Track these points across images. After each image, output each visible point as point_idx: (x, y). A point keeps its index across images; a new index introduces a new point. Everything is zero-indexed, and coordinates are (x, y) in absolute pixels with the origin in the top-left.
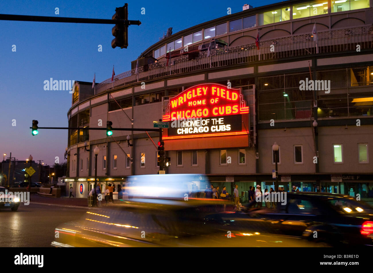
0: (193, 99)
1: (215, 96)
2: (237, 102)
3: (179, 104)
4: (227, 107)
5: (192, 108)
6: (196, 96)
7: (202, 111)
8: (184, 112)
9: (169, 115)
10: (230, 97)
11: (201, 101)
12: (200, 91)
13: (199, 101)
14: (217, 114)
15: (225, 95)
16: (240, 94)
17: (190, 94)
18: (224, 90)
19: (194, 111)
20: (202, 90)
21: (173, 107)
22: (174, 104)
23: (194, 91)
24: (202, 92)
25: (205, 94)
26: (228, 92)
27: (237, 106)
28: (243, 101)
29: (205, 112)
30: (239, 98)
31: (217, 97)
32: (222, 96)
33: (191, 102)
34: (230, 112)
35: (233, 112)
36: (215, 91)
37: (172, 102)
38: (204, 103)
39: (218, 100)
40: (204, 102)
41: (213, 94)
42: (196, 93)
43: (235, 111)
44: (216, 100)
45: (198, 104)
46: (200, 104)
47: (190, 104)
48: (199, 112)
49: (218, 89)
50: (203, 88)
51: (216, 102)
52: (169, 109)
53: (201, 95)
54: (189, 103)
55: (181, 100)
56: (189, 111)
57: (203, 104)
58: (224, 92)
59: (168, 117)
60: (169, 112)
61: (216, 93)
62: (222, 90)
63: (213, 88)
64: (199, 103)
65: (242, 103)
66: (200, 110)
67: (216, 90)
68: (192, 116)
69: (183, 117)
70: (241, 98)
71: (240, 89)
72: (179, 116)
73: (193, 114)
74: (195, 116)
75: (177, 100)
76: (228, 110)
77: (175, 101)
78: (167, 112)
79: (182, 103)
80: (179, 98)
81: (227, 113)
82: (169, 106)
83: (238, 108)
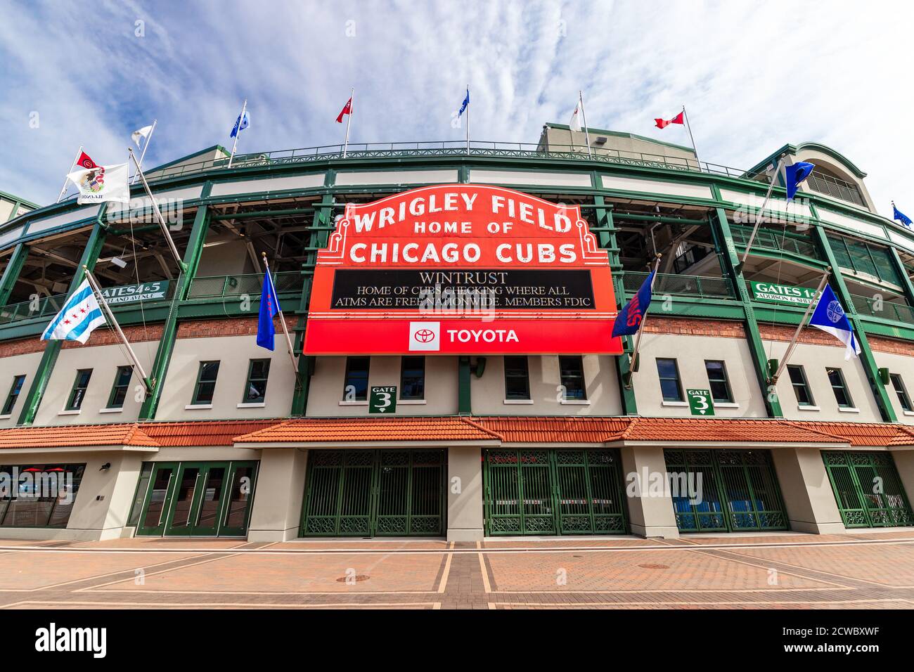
0: (428, 217)
1: (502, 217)
2: (572, 236)
3: (382, 225)
4: (541, 247)
5: (424, 239)
6: (440, 209)
7: (460, 250)
8: (396, 247)
9: (340, 249)
10: (550, 221)
11: (455, 224)
12: (455, 201)
13: (451, 224)
15: (535, 216)
16: (579, 220)
17: (419, 203)
18: (531, 207)
19: (431, 247)
20: (460, 200)
21: (359, 229)
22: (363, 223)
23: (432, 199)
24: (461, 203)
25: (469, 207)
26: (541, 213)
27: (572, 246)
28: (586, 237)
29: (472, 253)
30: (574, 227)
31: (510, 219)
32: (524, 218)
33: (423, 224)
34: (551, 260)
35: (563, 260)
36: (502, 205)
37: (357, 217)
38: (466, 229)
39: (510, 228)
40: (466, 227)
41: (495, 210)
42: (440, 203)
43: (568, 257)
44: (506, 227)
45: (446, 230)
46: (454, 232)
47: (419, 227)
48: (450, 250)
49: (511, 203)
50: (465, 196)
51: (505, 231)
52: (342, 233)
53: (455, 208)
54: (417, 224)
55: (386, 216)
56: (415, 246)
57: (463, 231)
58: (528, 209)
59: (340, 255)
60: (341, 242)
61: (504, 210)
62: (523, 205)
63: (495, 199)
64: (451, 227)
65: (588, 240)
66: (455, 246)
67: (504, 202)
68: (424, 260)
69: (395, 259)
70: (583, 228)
71: (577, 208)
72: (379, 257)
73: (431, 253)
74: (437, 259)
75: (374, 214)
76: (546, 253)
77: (366, 216)
78: (335, 242)
79: (392, 221)
80: (383, 212)
81: (542, 260)
82: (343, 228)
83: (577, 250)
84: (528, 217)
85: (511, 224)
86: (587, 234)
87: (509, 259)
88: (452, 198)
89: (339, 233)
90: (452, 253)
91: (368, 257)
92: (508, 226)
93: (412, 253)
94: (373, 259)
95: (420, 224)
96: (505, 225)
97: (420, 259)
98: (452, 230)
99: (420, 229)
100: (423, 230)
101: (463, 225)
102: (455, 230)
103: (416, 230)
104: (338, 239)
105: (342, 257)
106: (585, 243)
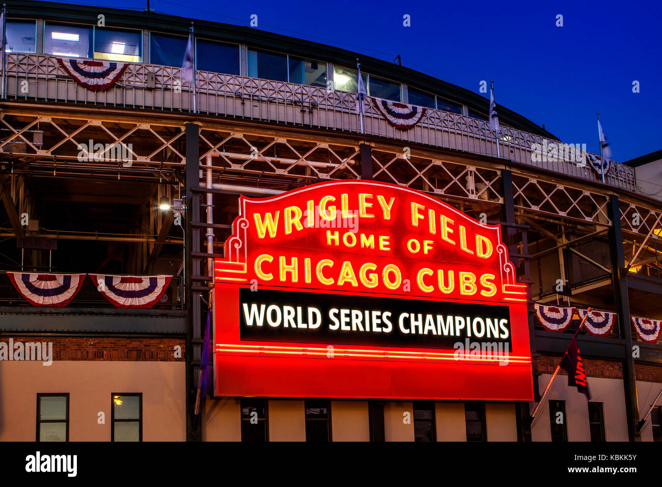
1: (422, 232)
2: (492, 265)
3: (288, 231)
4: (463, 275)
5: (339, 254)
7: (379, 272)
8: (307, 262)
9: (242, 260)
10: (471, 244)
11: (372, 237)
12: (370, 205)
13: (368, 238)
14: (431, 289)
15: (455, 236)
16: (499, 245)
17: (329, 203)
18: (451, 222)
19: (347, 268)
20: (374, 201)
21: (261, 235)
22: (266, 226)
23: (345, 197)
24: (376, 209)
25: (387, 216)
26: (462, 229)
27: (492, 277)
28: (508, 266)
29: (392, 277)
30: (495, 253)
31: (430, 237)
32: (445, 237)
33: (336, 234)
34: (472, 292)
35: (483, 293)
36: (422, 217)
37: (257, 216)
38: (385, 246)
39: (431, 248)
40: (384, 242)
41: (415, 223)
42: (354, 206)
43: (488, 290)
44: (427, 246)
45: (362, 245)
46: (372, 248)
47: (332, 238)
48: (369, 271)
49: (432, 213)
50: (381, 198)
51: (426, 252)
52: (242, 237)
53: (371, 216)
54: (329, 233)
55: (293, 219)
56: (330, 263)
57: (382, 248)
58: (449, 225)
59: (241, 268)
60: (242, 250)
61: (424, 223)
62: (444, 219)
63: (415, 206)
64: (368, 241)
65: (508, 270)
66: (374, 267)
67: (424, 212)
68: (341, 283)
69: (308, 280)
70: (503, 255)
71: (498, 228)
72: (289, 274)
73: (347, 274)
74: (355, 284)
75: (278, 213)
76: (467, 283)
77: (268, 215)
78: (234, 249)
79: (299, 228)
80: (288, 211)
81: (463, 292)
82: (242, 230)
83: (497, 282)
84: (449, 235)
85: (431, 242)
86: (506, 263)
87: (430, 289)
88: (367, 200)
89: (238, 238)
90: (371, 276)
91: (276, 274)
92: (429, 245)
93: (327, 272)
94: (283, 278)
95: (333, 234)
96: (426, 242)
97: (336, 280)
98: (370, 247)
99: (333, 241)
100: (337, 243)
101: (381, 238)
102: (373, 247)
103: (329, 242)
104: (236, 245)
105: (245, 271)
106: (504, 273)
